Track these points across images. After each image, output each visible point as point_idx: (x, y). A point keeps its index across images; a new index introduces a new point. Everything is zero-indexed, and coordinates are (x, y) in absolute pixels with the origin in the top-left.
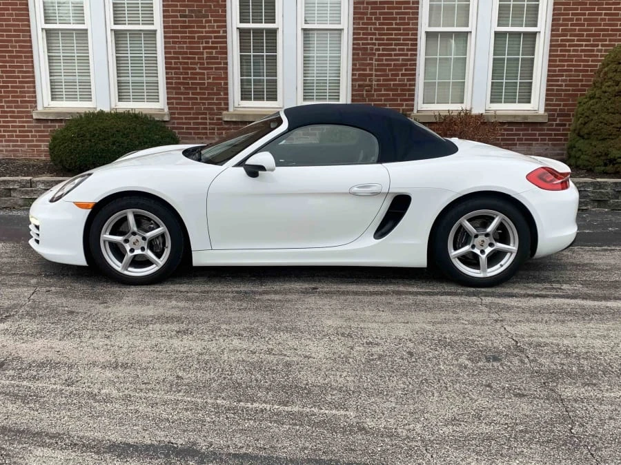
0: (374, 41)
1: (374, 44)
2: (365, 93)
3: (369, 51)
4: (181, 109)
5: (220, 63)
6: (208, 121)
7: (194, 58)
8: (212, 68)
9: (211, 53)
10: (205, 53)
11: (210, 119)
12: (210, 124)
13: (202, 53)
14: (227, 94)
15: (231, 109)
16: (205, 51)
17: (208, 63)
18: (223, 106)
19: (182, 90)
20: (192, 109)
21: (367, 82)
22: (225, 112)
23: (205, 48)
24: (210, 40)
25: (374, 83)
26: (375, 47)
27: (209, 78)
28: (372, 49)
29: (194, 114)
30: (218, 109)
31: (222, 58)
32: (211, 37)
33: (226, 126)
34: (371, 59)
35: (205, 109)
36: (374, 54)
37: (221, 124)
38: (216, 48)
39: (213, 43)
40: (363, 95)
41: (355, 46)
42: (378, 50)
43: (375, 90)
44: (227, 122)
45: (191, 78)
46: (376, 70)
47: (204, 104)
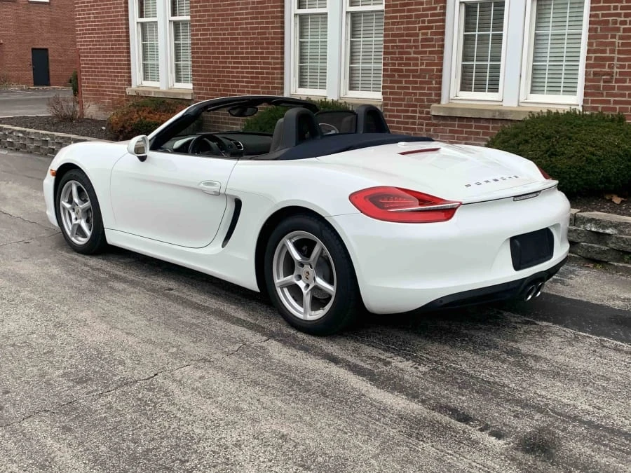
0: (619, 11)
1: (619, 15)
2: (602, 84)
3: (611, 26)
4: (394, 99)
5: (434, 46)
6: (418, 115)
7: (410, 41)
8: (425, 52)
9: (426, 34)
10: (420, 35)
11: (420, 113)
12: (420, 118)
13: (417, 35)
14: (440, 83)
15: (444, 101)
16: (421, 31)
17: (423, 46)
18: (433, 97)
19: (397, 78)
20: (403, 100)
21: (606, 69)
22: (435, 105)
23: (421, 28)
24: (426, 19)
25: (615, 70)
26: (619, 19)
27: (422, 64)
28: (615, 22)
29: (405, 106)
30: (428, 101)
31: (437, 40)
32: (426, 16)
33: (434, 122)
34: (613, 37)
35: (416, 100)
36: (618, 29)
37: (430, 119)
38: (431, 28)
39: (429, 22)
40: (599, 87)
41: (593, 19)
42: (624, 23)
43: (617, 81)
44: (436, 117)
45: (406, 65)
46: (620, 52)
47: (415, 94)
